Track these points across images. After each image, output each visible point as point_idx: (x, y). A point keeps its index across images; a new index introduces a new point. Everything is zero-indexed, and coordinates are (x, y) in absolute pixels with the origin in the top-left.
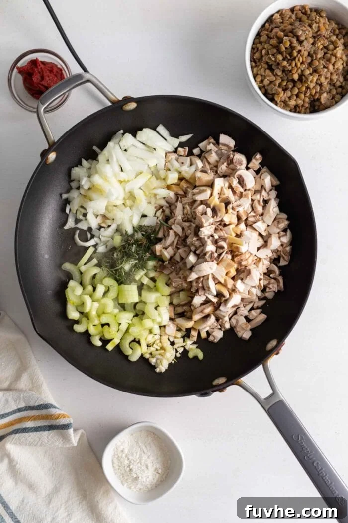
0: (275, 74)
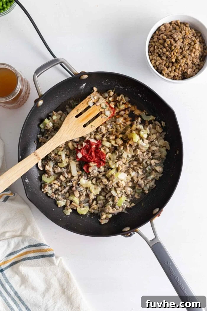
0: (162, 59)
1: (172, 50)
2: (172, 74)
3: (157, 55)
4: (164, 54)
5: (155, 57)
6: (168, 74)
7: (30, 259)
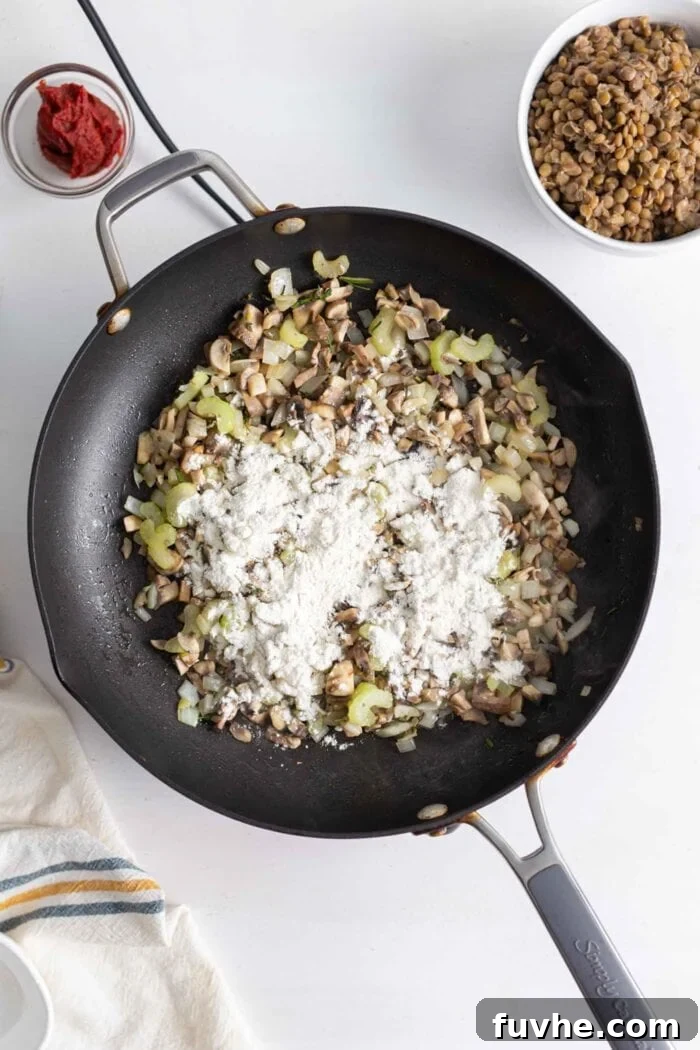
0: (580, 161)
1: (617, 126)
2: (617, 220)
3: (562, 145)
4: (587, 140)
5: (554, 153)
6: (601, 219)
7: (70, 915)
